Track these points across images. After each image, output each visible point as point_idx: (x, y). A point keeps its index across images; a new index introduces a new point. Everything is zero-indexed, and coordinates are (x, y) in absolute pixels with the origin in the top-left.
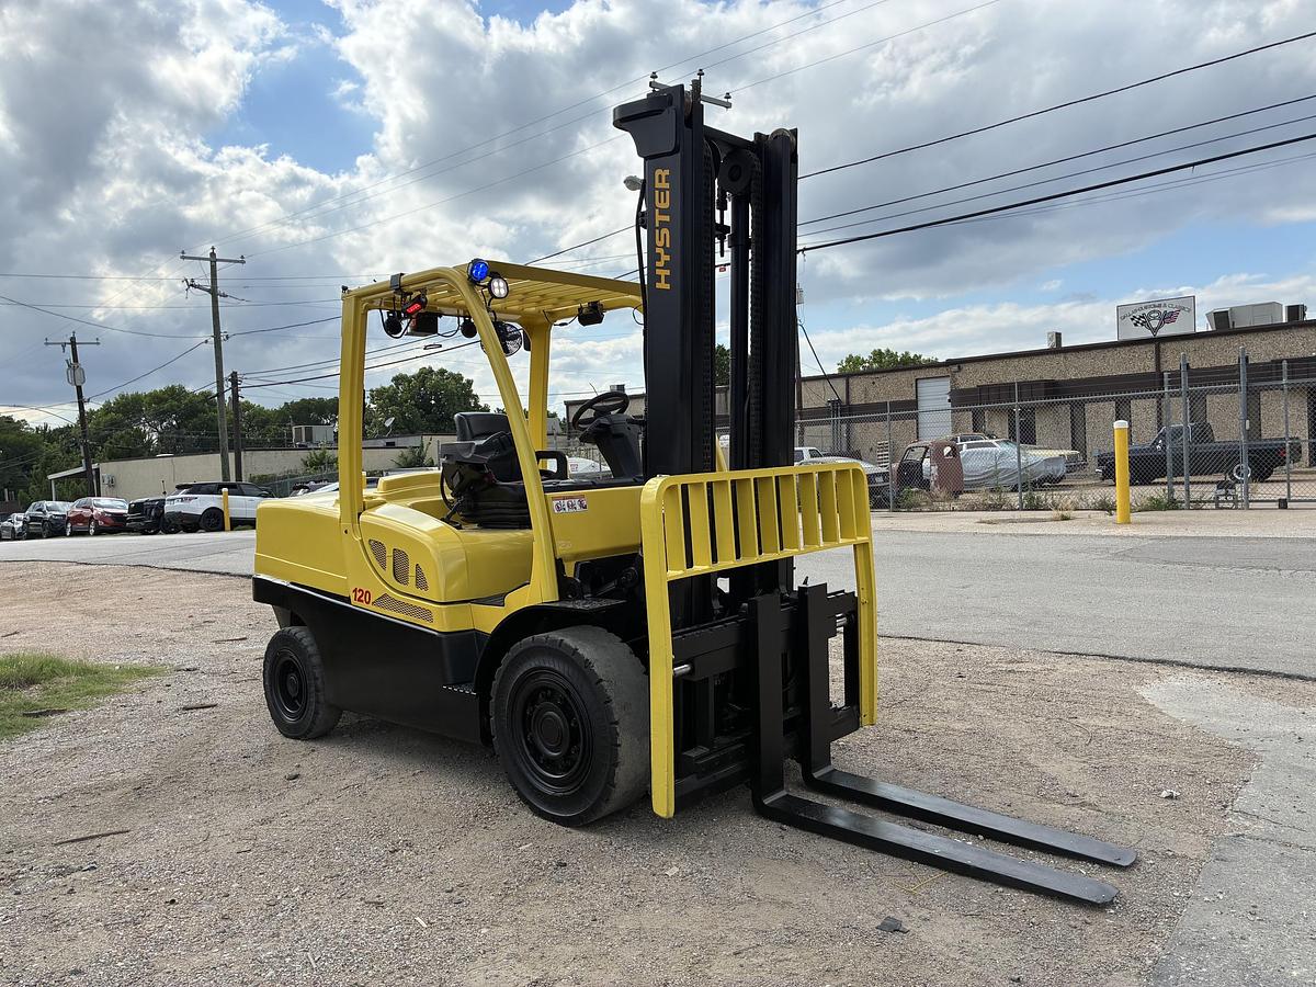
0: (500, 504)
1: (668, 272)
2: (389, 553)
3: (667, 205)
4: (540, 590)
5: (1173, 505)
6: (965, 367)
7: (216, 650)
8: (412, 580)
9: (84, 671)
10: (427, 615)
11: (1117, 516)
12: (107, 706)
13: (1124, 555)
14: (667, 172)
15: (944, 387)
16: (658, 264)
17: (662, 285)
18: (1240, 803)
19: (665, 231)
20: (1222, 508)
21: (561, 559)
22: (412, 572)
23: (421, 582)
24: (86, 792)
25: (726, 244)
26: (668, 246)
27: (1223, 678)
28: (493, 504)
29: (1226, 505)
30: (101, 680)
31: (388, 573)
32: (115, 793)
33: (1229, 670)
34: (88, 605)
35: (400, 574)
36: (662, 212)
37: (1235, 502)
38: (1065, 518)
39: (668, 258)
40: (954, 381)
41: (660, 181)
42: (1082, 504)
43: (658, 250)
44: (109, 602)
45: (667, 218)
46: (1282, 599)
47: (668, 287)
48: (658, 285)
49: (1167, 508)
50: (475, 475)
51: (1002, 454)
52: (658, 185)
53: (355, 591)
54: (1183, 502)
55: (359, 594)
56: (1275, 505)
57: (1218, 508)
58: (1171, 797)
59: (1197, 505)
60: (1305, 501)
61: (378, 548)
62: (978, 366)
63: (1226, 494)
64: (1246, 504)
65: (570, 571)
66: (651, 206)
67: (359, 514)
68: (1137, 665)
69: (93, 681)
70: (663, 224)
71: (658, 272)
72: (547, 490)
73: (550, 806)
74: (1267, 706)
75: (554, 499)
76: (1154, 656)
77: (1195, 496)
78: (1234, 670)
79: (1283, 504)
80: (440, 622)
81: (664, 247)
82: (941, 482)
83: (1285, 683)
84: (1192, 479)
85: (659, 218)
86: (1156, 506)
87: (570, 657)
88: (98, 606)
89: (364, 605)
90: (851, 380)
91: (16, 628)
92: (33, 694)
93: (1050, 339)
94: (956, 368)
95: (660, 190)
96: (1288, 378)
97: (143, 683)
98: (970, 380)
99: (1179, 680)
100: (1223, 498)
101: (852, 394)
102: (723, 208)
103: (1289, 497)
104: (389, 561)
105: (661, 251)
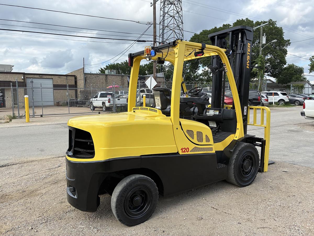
1: (249, 65)
2: (195, 133)
5: (16, 117)
8: (204, 140)
10: (211, 149)
11: (26, 120)
14: (250, 44)
17: (248, 67)
19: (249, 56)
22: (204, 137)
23: (207, 140)
31: (195, 140)
35: (200, 139)
36: (249, 52)
39: (249, 62)
45: (249, 54)
47: (249, 68)
48: (247, 67)
52: (248, 46)
53: (182, 149)
60: (46, 115)
61: (190, 132)
67: (180, 122)
71: (247, 64)
79: (42, 116)
80: (214, 150)
81: (248, 59)
89: (186, 153)
95: (249, 48)
103: (43, 114)
104: (195, 136)
105: (248, 60)
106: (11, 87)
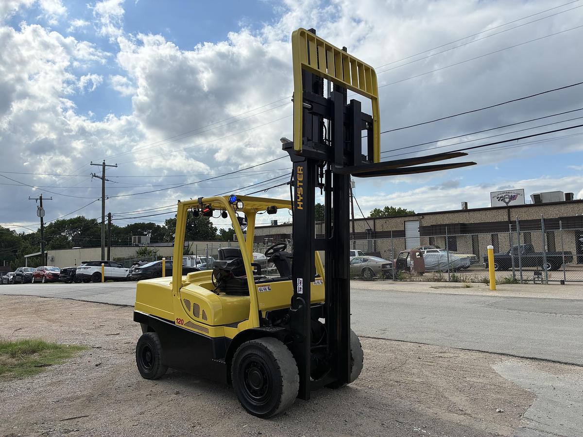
0: (235, 285)
1: (302, 203)
2: (192, 305)
3: (302, 179)
4: (252, 323)
5: (515, 281)
6: (426, 217)
7: (107, 339)
8: (201, 316)
9: (56, 347)
10: (207, 330)
11: (490, 287)
12: (67, 364)
13: (491, 305)
14: (302, 168)
15: (417, 225)
16: (298, 200)
17: (300, 208)
18: (526, 414)
19: (301, 188)
20: (537, 284)
21: (261, 311)
22: (201, 313)
23: (205, 317)
24: (69, 399)
25: (323, 189)
26: (302, 194)
27: (528, 362)
28: (232, 285)
29: (538, 282)
30: (63, 351)
31: (191, 313)
32: (79, 401)
33: (530, 358)
34: (49, 317)
35: (196, 314)
36: (300, 182)
37: (542, 281)
38: (468, 287)
39: (302, 198)
40: (421, 223)
41: (299, 171)
42: (476, 280)
43: (298, 195)
44: (58, 315)
45: (302, 184)
46: (555, 327)
47: (302, 208)
48: (298, 208)
49: (513, 283)
50: (226, 274)
51: (442, 256)
53: (177, 319)
54: (520, 280)
55: (179, 321)
56: (559, 283)
57: (535, 283)
58: (500, 412)
59: (526, 282)
60: (572, 281)
61: (187, 303)
62: (431, 216)
63: (538, 278)
64: (546, 282)
65: (264, 316)
66: (296, 179)
67: (180, 289)
68: (493, 355)
69: (60, 352)
70: (300, 186)
71: (298, 203)
72: (256, 283)
73: (254, 409)
74: (544, 374)
75: (259, 286)
76: (500, 352)
77: (525, 278)
78: (532, 358)
79: (563, 282)
80: (211, 333)
81: (300, 194)
82: (415, 268)
83: (552, 364)
84: (523, 268)
85: (299, 184)
86: (508, 282)
87: (264, 350)
88: (53, 317)
89: (180, 325)
90: (376, 221)
91: (20, 326)
92: (35, 357)
93: (462, 205)
94: (421, 217)
95: (299, 174)
96: (562, 228)
97: (80, 353)
98: (428, 222)
99: (509, 362)
100: (537, 279)
101: (376, 227)
102: (322, 177)
103: (565, 279)
104: (192, 308)
105: (300, 196)
106: (510, 232)
